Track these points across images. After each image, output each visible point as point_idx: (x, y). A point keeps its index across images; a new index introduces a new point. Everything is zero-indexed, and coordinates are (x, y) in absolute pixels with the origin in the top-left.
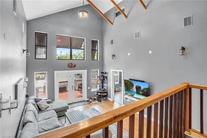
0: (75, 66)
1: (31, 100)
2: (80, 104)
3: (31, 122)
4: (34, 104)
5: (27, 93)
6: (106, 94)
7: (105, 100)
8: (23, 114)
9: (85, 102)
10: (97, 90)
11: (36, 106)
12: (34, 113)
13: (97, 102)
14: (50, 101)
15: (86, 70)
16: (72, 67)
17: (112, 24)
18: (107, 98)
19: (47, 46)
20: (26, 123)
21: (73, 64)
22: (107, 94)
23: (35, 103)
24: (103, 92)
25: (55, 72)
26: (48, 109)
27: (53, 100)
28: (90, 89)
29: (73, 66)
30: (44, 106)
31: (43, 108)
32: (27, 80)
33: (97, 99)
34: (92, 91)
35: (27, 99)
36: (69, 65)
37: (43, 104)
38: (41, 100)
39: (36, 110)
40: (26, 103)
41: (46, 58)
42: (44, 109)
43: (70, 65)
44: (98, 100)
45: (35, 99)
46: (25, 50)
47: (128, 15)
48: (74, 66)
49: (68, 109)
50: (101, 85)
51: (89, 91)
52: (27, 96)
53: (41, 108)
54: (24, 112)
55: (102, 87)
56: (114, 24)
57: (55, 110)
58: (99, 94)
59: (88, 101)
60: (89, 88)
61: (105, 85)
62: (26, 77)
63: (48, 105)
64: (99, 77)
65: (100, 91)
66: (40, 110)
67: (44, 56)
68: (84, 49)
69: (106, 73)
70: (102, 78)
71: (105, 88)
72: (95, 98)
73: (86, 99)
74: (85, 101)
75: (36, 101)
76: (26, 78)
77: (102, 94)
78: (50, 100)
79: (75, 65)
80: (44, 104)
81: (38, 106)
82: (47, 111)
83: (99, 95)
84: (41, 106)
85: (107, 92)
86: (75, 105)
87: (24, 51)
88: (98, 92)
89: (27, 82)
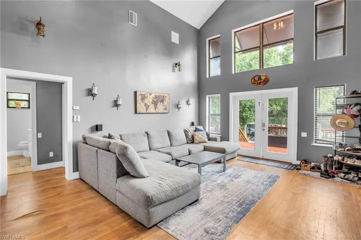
0: (266, 81)
15: (296, 88)
16: (260, 83)
21: (263, 78)
24: (351, 152)
25: (231, 95)
28: (309, 139)
29: (262, 81)
34: (315, 144)
36: (255, 80)
43: (257, 78)
48: (264, 80)
51: (302, 141)
59: (297, 165)
60: (305, 135)
73: (295, 161)
77: (346, 160)
79: (266, 79)
87: (176, 64)
88: (337, 153)
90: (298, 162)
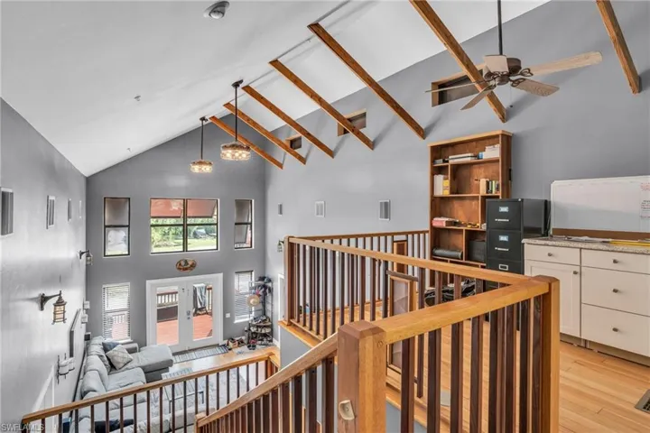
0: (193, 266)
1: (96, 348)
2: (204, 352)
3: (95, 391)
4: (101, 356)
5: (87, 331)
6: (268, 330)
7: (266, 345)
8: (81, 377)
9: (217, 349)
10: (247, 319)
11: (106, 359)
12: (100, 375)
13: (245, 348)
14: (136, 348)
15: (222, 274)
16: (186, 269)
17: (280, 166)
18: (271, 341)
19: (128, 226)
20: (86, 393)
21: (190, 263)
22: (272, 330)
23: (102, 353)
24: (262, 324)
25: (147, 281)
26: (129, 366)
27: (143, 344)
28: (232, 319)
29: (189, 266)
30: (120, 360)
31: (119, 363)
32: (88, 307)
33: (246, 342)
34: (236, 321)
35: (87, 344)
36: (180, 264)
37: (119, 354)
38: (115, 345)
39: (104, 367)
40: (86, 352)
41: (127, 253)
42: (122, 365)
43: (183, 263)
44: (248, 343)
45: (103, 344)
46: (83, 253)
47: (307, 155)
48: (191, 266)
49: (171, 366)
50: (261, 307)
51: (227, 322)
52: (87, 338)
53: (115, 364)
54: (83, 371)
55: (260, 313)
56: (284, 167)
57: (143, 368)
58: (253, 330)
59: (224, 345)
60: (228, 315)
61: (269, 307)
62: (87, 300)
63: (131, 356)
64: (255, 288)
65: (254, 323)
66: (112, 367)
67: (123, 249)
68: (217, 224)
69: (270, 281)
70: (261, 293)
71: (269, 314)
72: (243, 338)
73: (222, 342)
74: (218, 345)
75: (106, 348)
76: (86, 302)
77: (259, 330)
78: (136, 345)
79: (194, 264)
80: (121, 355)
81: (109, 359)
82: (127, 369)
83: (253, 333)
84: (115, 358)
85: (271, 327)
86: (193, 355)
87: (81, 254)
88: (250, 325)
89: (87, 310)
90: (226, 342)
